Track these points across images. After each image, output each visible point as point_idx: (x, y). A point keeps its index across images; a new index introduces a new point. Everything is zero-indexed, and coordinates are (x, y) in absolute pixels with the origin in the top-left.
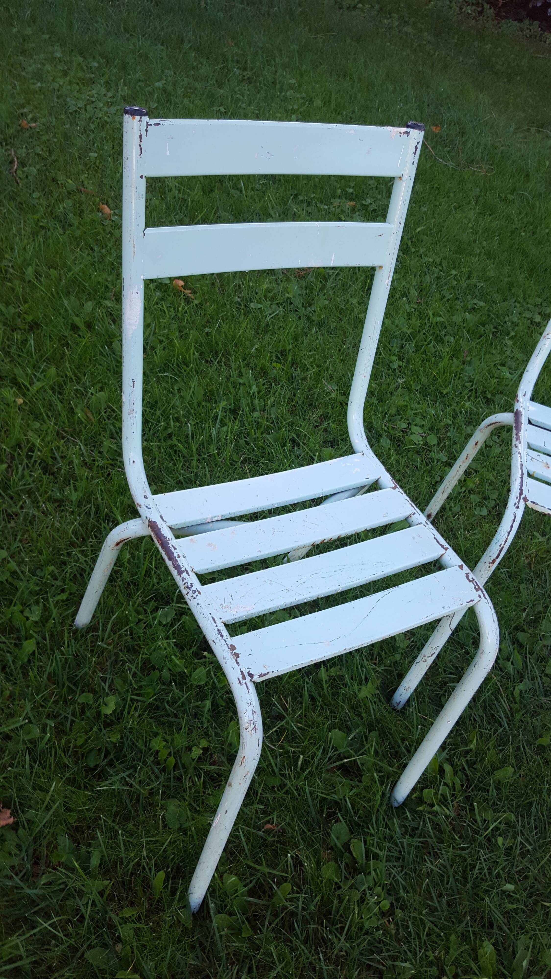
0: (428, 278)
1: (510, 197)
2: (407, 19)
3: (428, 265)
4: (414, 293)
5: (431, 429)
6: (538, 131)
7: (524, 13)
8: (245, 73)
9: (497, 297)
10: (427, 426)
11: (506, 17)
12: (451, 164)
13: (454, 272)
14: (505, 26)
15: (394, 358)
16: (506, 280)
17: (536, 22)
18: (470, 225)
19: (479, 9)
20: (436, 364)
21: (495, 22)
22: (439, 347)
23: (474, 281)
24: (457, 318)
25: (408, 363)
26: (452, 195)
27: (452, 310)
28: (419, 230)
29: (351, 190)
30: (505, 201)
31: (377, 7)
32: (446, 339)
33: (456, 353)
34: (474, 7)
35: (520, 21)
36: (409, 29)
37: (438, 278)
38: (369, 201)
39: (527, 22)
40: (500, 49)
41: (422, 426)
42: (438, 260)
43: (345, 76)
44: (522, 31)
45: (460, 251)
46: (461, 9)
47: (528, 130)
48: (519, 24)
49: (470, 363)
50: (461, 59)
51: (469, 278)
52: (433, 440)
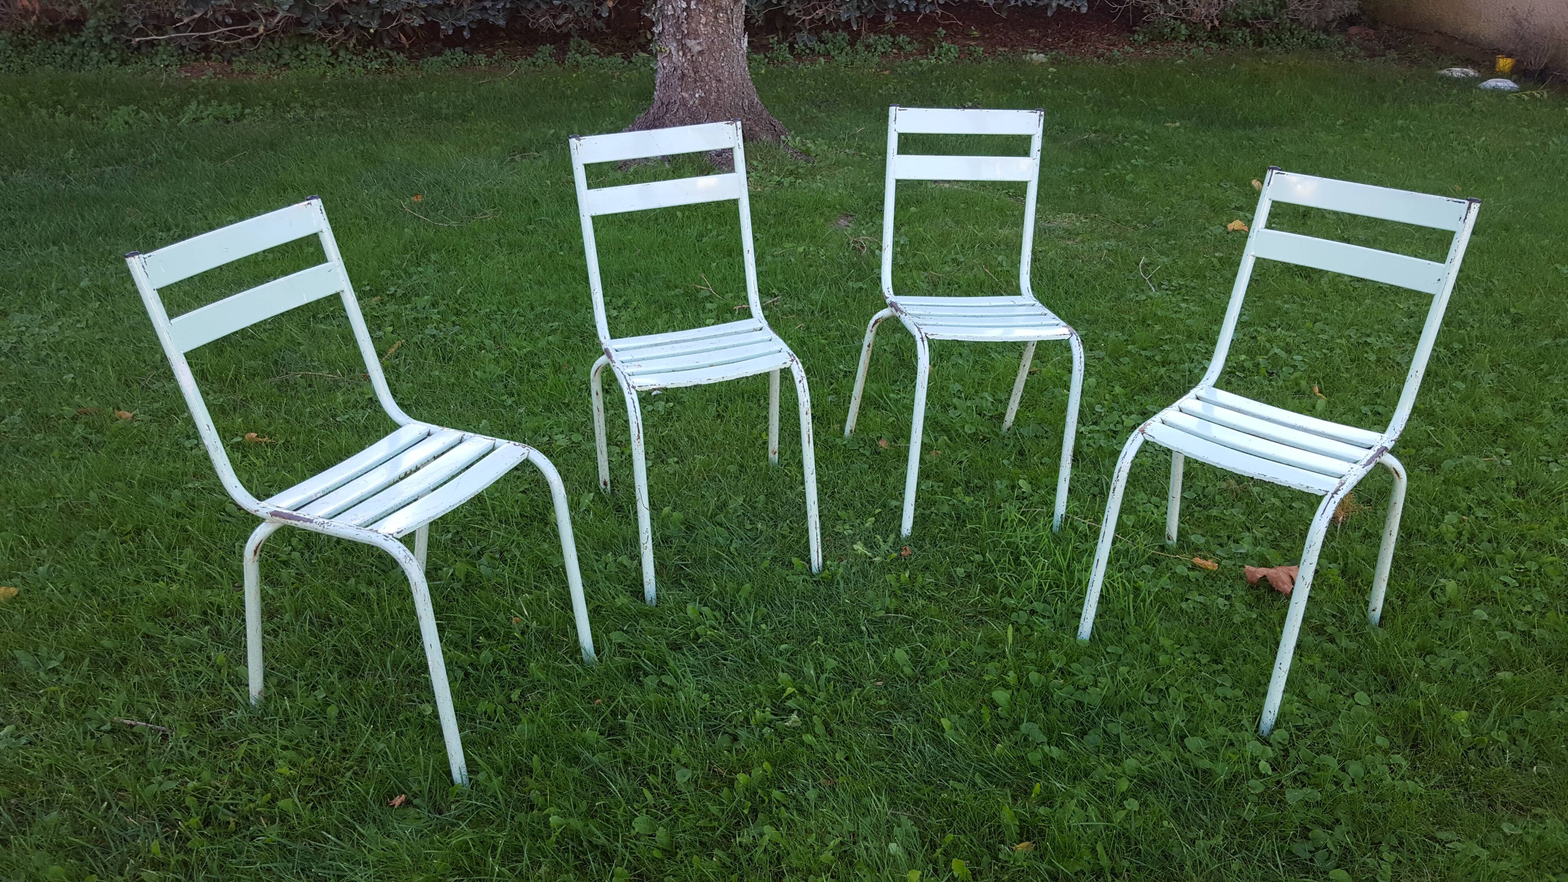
0: (494, 326)
1: (531, 227)
2: (311, 103)
3: (488, 316)
4: (489, 343)
5: (571, 430)
6: (522, 157)
7: (439, 45)
8: (172, 233)
9: (567, 312)
10: (566, 429)
11: (422, 56)
12: (453, 223)
13: (515, 311)
14: (426, 66)
15: (505, 397)
16: (567, 296)
17: (457, 49)
18: (506, 267)
19: (387, 60)
20: (545, 384)
21: (412, 66)
22: (540, 372)
23: (539, 310)
24: (542, 343)
25: (519, 395)
26: (472, 250)
27: (533, 340)
28: (459, 291)
29: (368, 288)
30: (527, 232)
31: (269, 104)
32: (542, 363)
33: (557, 369)
34: (380, 60)
35: (439, 54)
36: (320, 113)
37: (505, 322)
38: (392, 289)
39: (448, 52)
40: (435, 93)
41: (562, 433)
42: (494, 308)
43: (285, 190)
44: (448, 63)
45: (509, 291)
46: (365, 67)
47: (513, 160)
48: (440, 59)
49: (575, 371)
50: (399, 120)
51: (532, 309)
52: (576, 437)
